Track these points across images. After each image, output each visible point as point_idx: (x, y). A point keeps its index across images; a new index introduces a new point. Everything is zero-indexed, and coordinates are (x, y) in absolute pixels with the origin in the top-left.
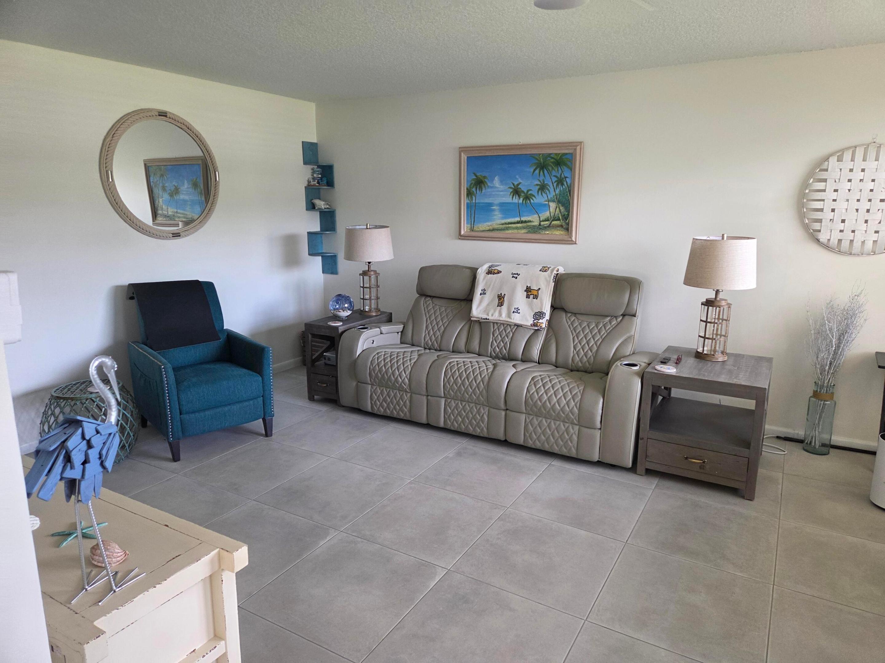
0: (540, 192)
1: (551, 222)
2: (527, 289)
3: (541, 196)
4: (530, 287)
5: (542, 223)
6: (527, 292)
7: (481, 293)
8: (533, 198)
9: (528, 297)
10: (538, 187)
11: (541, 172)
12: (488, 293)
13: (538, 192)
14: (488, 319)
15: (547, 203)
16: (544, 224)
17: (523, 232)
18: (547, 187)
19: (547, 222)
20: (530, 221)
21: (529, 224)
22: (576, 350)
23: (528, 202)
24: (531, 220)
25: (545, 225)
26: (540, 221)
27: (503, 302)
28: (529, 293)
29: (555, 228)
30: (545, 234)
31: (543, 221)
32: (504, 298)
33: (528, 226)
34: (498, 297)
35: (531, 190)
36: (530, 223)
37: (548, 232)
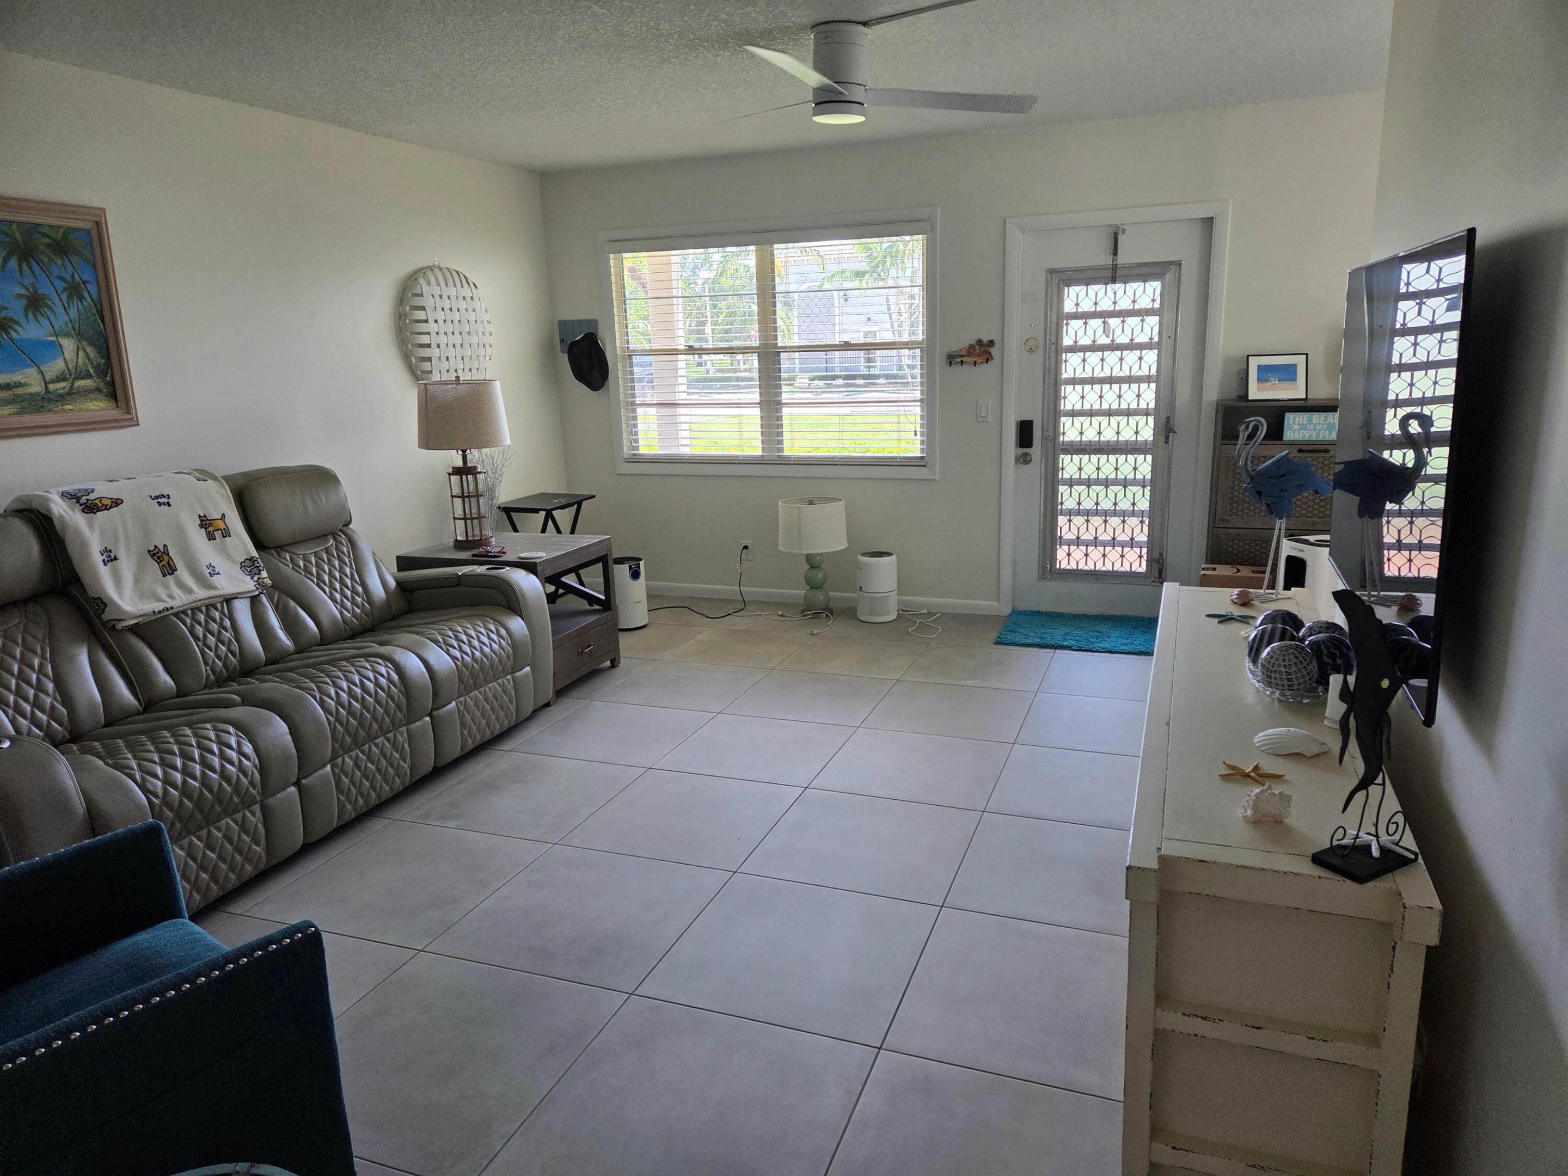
0: (30, 314)
1: (73, 384)
2: (202, 521)
3: (37, 324)
4: (205, 516)
5: (52, 387)
6: (206, 529)
7: (104, 561)
8: (18, 328)
9: (211, 537)
10: (24, 301)
11: (25, 268)
12: (122, 553)
13: (26, 314)
15: (53, 338)
16: (58, 389)
17: (6, 412)
18: (47, 301)
19: (63, 384)
20: (19, 385)
21: (20, 391)
23: (5, 336)
24: (22, 381)
25: (61, 391)
26: (46, 384)
27: (171, 562)
28: (211, 529)
29: (85, 395)
30: (64, 410)
31: (53, 382)
32: (168, 555)
33: (18, 396)
34: (153, 556)
35: (7, 308)
36: (21, 389)
37: (70, 407)
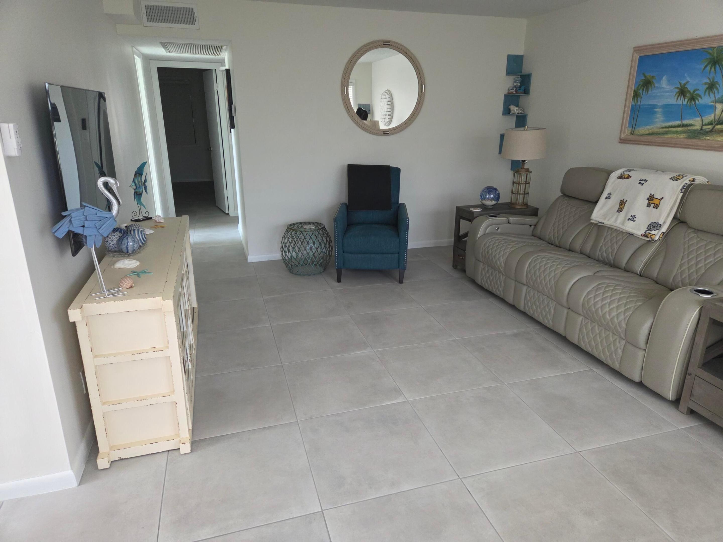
0: (707, 91)
1: (714, 127)
2: (650, 196)
3: (708, 96)
4: (653, 195)
5: (704, 127)
6: (649, 201)
7: (606, 197)
8: (699, 99)
9: (649, 206)
10: (707, 86)
11: (713, 69)
12: (613, 197)
13: (705, 91)
14: (603, 223)
15: (713, 104)
16: (706, 129)
17: (682, 137)
18: (717, 85)
19: (710, 127)
20: (691, 125)
21: (690, 128)
22: (680, 269)
23: (693, 103)
24: (693, 124)
25: (707, 130)
26: (702, 125)
27: (623, 208)
28: (651, 202)
29: (718, 133)
30: (705, 139)
31: (706, 125)
32: (624, 204)
33: (689, 130)
34: (620, 202)
35: (698, 90)
36: (691, 127)
37: (708, 138)
